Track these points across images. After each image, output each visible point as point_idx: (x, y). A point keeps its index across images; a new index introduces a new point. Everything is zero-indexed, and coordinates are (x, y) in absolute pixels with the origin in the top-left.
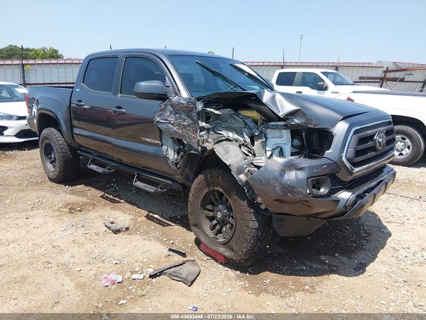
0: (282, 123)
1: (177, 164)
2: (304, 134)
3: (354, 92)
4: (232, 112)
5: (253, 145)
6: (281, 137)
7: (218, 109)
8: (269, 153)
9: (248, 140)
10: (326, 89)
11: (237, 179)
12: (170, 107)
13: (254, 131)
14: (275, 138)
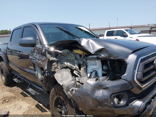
0: (95, 56)
1: (42, 81)
2: (109, 63)
3: (139, 37)
4: (69, 51)
5: (80, 69)
6: (96, 65)
7: (60, 50)
8: (89, 75)
9: (77, 67)
10: (127, 36)
11: (67, 94)
12: (36, 50)
13: (80, 62)
14: (92, 65)
